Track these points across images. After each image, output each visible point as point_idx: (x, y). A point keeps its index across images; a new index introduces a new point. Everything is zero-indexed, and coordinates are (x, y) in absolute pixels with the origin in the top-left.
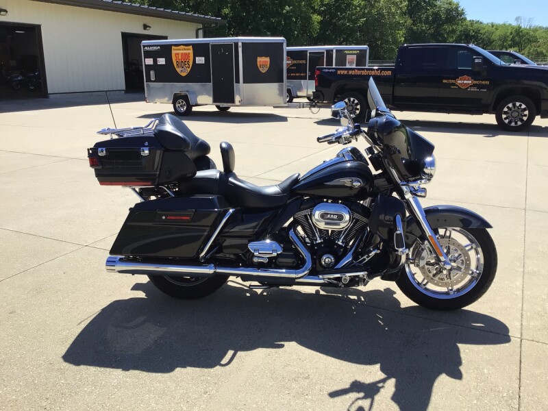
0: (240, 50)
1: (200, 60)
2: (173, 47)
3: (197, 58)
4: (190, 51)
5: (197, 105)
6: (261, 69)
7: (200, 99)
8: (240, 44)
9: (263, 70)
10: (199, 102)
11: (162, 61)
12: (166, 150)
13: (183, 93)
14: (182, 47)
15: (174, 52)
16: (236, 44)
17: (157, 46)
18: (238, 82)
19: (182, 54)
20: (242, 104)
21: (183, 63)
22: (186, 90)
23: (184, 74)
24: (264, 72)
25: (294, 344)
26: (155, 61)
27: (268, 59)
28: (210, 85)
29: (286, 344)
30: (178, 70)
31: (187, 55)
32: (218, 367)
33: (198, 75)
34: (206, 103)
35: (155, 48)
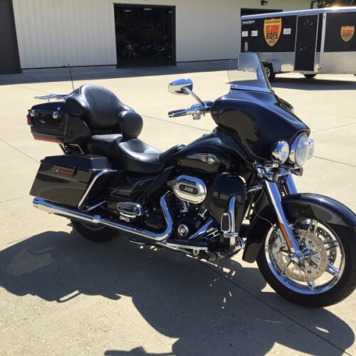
0: (324, 20)
1: (287, 31)
2: (266, 20)
3: (285, 30)
4: (279, 24)
5: (280, 72)
6: (343, 38)
7: (284, 68)
8: (325, 15)
9: (346, 39)
10: (282, 70)
11: (255, 33)
12: (72, 116)
13: (269, 62)
14: (273, 20)
15: (266, 25)
16: (321, 15)
17: (252, 20)
18: (319, 50)
19: (272, 26)
20: (321, 72)
21: (272, 35)
22: (272, 58)
23: (271, 45)
24: (346, 40)
25: (130, 299)
26: (250, 34)
27: (352, 28)
28: (293, 54)
29: (123, 297)
30: (268, 41)
31: (276, 27)
32: (55, 302)
33: (284, 45)
34: (289, 71)
35: (251, 22)
